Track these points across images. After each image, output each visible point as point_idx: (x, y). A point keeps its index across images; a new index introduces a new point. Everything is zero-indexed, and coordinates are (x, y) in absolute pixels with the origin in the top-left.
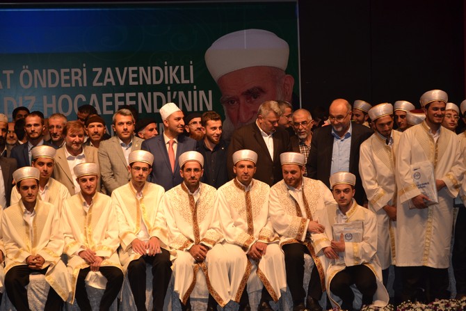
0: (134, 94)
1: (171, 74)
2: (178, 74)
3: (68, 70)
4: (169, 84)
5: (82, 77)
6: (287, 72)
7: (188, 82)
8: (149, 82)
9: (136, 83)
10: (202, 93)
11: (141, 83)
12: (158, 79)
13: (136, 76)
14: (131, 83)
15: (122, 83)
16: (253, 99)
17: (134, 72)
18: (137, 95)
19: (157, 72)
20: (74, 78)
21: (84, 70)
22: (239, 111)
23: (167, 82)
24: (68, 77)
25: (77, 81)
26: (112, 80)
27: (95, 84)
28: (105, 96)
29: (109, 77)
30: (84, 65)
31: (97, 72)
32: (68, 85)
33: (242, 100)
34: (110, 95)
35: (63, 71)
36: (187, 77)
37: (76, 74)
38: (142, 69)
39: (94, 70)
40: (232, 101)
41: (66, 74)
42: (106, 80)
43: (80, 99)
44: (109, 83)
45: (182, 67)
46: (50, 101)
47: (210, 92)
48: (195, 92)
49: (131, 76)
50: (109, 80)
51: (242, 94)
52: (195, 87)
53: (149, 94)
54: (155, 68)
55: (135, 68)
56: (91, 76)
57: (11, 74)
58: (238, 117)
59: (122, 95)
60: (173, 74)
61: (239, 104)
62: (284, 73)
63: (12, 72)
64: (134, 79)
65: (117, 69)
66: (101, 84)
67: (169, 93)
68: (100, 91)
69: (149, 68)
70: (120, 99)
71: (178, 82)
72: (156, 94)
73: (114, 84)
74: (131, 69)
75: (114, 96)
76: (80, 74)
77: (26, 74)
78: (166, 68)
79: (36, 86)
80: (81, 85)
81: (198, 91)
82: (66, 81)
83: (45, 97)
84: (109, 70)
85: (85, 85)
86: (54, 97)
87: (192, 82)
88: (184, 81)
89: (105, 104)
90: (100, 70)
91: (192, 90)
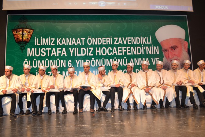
0: (130, 47)
1: (143, 40)
2: (146, 40)
3: (105, 38)
4: (142, 44)
6: (185, 40)
7: (149, 43)
8: (135, 43)
10: (155, 47)
11: (132, 43)
12: (138, 42)
14: (129, 43)
15: (125, 43)
16: (174, 50)
17: (129, 39)
19: (138, 39)
20: (107, 41)
21: (111, 38)
22: (169, 54)
24: (105, 41)
25: (108, 42)
26: (121, 42)
27: (115, 43)
28: (119, 48)
29: (120, 41)
31: (116, 39)
32: (105, 44)
33: (170, 50)
35: (103, 38)
36: (149, 41)
37: (108, 40)
38: (132, 38)
40: (166, 50)
41: (104, 40)
42: (119, 42)
43: (110, 49)
44: (120, 43)
45: (147, 38)
46: (98, 50)
47: (158, 47)
50: (120, 42)
53: (135, 47)
55: (130, 38)
56: (114, 40)
57: (84, 40)
58: (169, 57)
61: (169, 52)
63: (84, 39)
64: (129, 42)
65: (123, 38)
66: (117, 44)
67: (143, 47)
68: (117, 46)
69: (135, 38)
70: (125, 49)
71: (146, 43)
72: (138, 47)
73: (122, 44)
74: (128, 38)
75: (122, 48)
76: (109, 40)
77: (90, 40)
79: (93, 44)
80: (110, 44)
81: (153, 46)
82: (104, 42)
83: (96, 48)
84: (120, 38)
85: (111, 44)
86: (100, 48)
87: (151, 43)
88: (148, 43)
89: (119, 51)
91: (151, 46)
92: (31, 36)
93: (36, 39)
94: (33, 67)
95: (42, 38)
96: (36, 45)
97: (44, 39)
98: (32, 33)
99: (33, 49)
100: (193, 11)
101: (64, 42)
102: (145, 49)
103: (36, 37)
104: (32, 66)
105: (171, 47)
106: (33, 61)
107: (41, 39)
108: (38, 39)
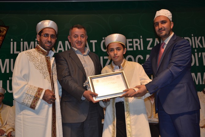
1: (196, 42)
2: (201, 41)
3: (131, 40)
4: (196, 48)
5: (140, 44)
20: (135, 45)
21: (141, 40)
23: (194, 47)
24: (131, 44)
25: (137, 47)
27: (149, 48)
30: (141, 37)
31: (150, 41)
32: (132, 49)
35: (128, 40)
37: (136, 42)
39: (148, 39)
41: (130, 42)
43: (139, 58)
45: (203, 38)
54: (186, 38)
56: (146, 43)
57: (95, 43)
60: (198, 42)
63: (96, 41)
67: (196, 54)
71: (201, 47)
76: (139, 42)
78: (193, 38)
80: (139, 49)
82: (130, 47)
84: (157, 40)
85: (142, 49)
90: (151, 40)
92: (4, 37)
93: (12, 43)
94: (7, 91)
95: (23, 41)
96: (12, 52)
97: (26, 43)
98: (5, 32)
99: (7, 61)
101: (60, 47)
102: (200, 56)
103: (12, 40)
104: (6, 89)
106: (8, 81)
107: (22, 43)
108: (15, 43)
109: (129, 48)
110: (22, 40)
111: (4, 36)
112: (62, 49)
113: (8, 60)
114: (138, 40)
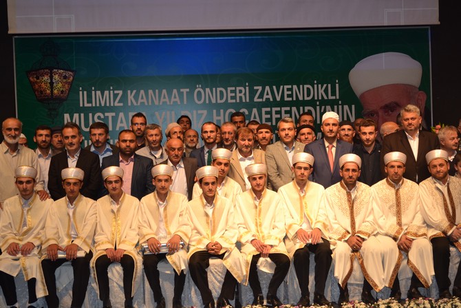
0: (288, 109)
1: (319, 91)
2: (326, 91)
3: (234, 88)
4: (318, 100)
5: (245, 94)
7: (334, 98)
8: (301, 98)
9: (290, 99)
10: (346, 107)
11: (295, 99)
12: (308, 95)
13: (290, 93)
14: (286, 99)
15: (278, 99)
17: (288, 90)
18: (291, 109)
19: (308, 89)
20: (238, 95)
21: (247, 88)
23: (316, 98)
24: (233, 95)
25: (241, 98)
26: (270, 96)
27: (256, 100)
28: (264, 110)
29: (268, 94)
30: (247, 84)
31: (258, 90)
32: (234, 101)
33: (380, 114)
34: (269, 109)
35: (229, 89)
36: (333, 93)
37: (240, 91)
38: (295, 87)
39: (255, 88)
41: (232, 91)
42: (265, 96)
44: (268, 99)
45: (329, 85)
46: (218, 114)
47: (353, 106)
48: (340, 107)
49: (286, 93)
50: (267, 97)
51: (381, 108)
52: (340, 102)
53: (301, 108)
54: (306, 86)
55: (290, 87)
56: (252, 93)
57: (187, 92)
59: (278, 109)
60: (321, 91)
61: (378, 116)
62: (418, 90)
63: (188, 90)
64: (288, 96)
65: (274, 87)
66: (261, 100)
67: (318, 108)
68: (259, 106)
69: (301, 86)
70: (277, 112)
71: (326, 98)
72: (307, 108)
73: (271, 100)
74: (286, 87)
75: (271, 110)
76: (243, 92)
77: (199, 92)
79: (207, 102)
80: (244, 101)
81: (343, 105)
83: (215, 111)
84: (267, 88)
85: (248, 100)
86: (222, 111)
87: (338, 98)
88: (330, 97)
89: (264, 116)
90: (260, 88)
91: (338, 105)
93: (81, 93)
96: (81, 105)
97: (99, 93)
98: (71, 78)
99: (76, 116)
100: (439, 23)
101: (142, 98)
102: (322, 111)
103: (81, 89)
105: (383, 105)
107: (93, 92)
108: (85, 92)
109: (231, 99)
110: (93, 88)
111: (71, 84)
112: (145, 100)
113: (78, 114)
114: (242, 89)
